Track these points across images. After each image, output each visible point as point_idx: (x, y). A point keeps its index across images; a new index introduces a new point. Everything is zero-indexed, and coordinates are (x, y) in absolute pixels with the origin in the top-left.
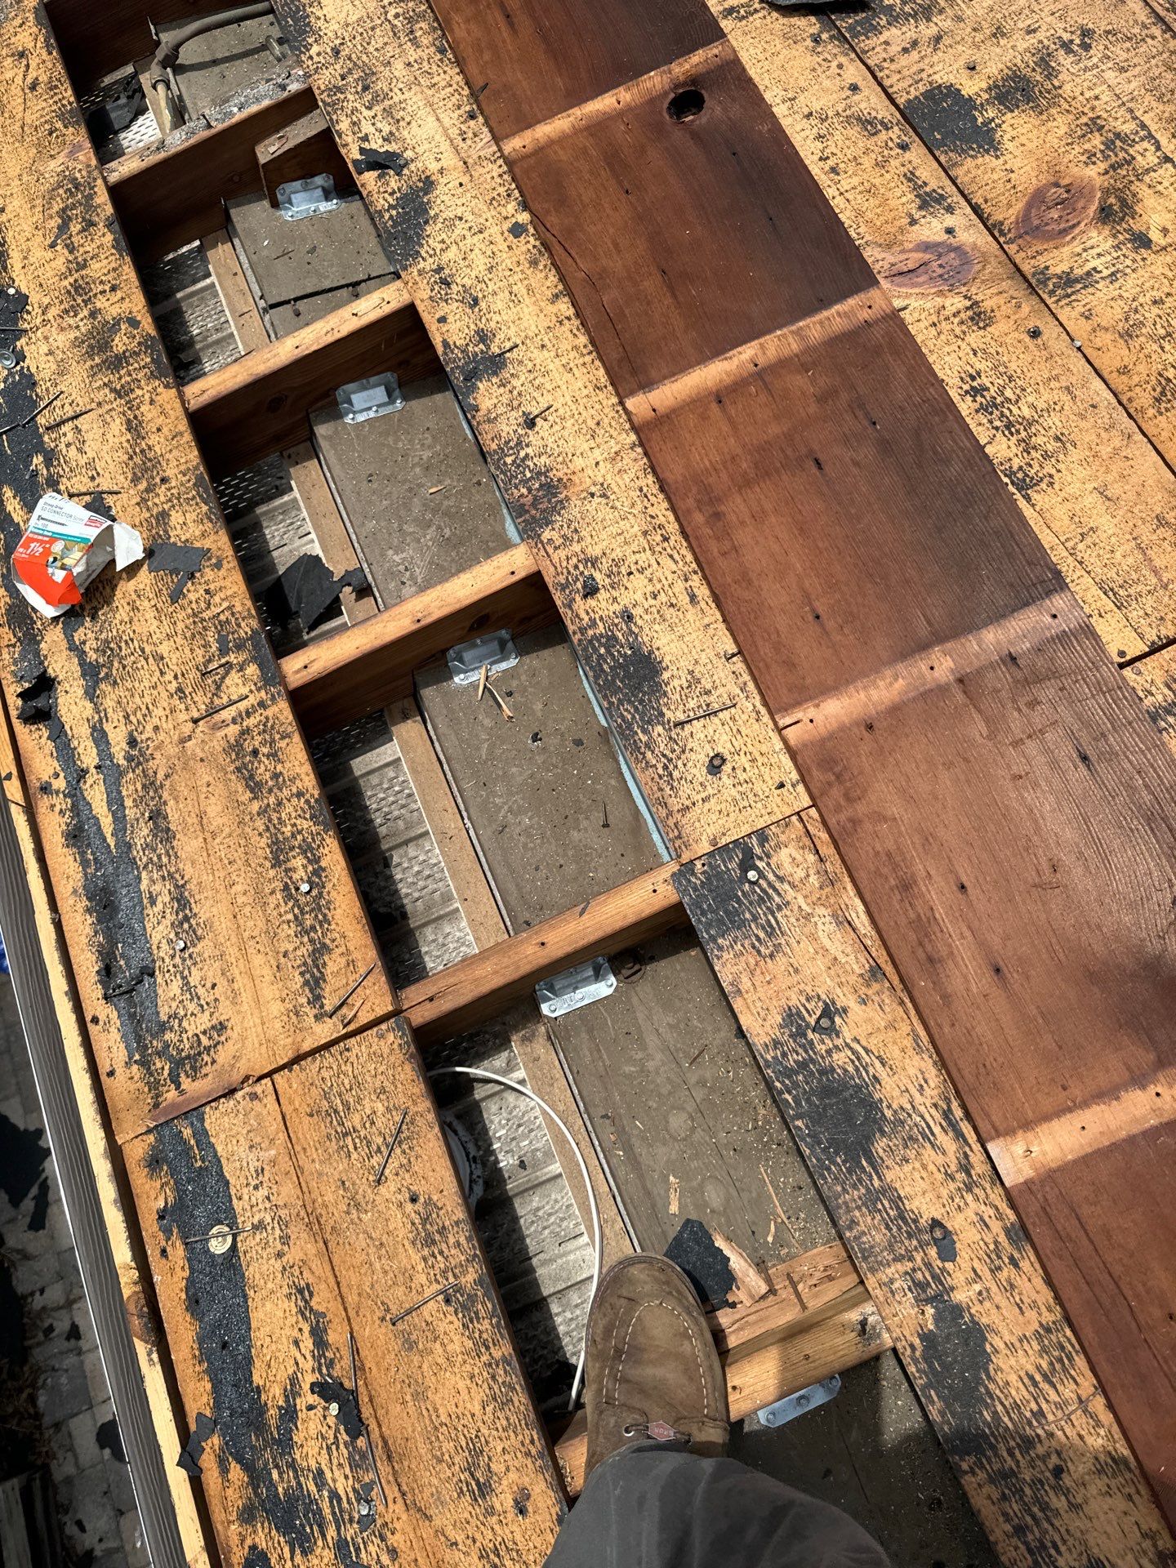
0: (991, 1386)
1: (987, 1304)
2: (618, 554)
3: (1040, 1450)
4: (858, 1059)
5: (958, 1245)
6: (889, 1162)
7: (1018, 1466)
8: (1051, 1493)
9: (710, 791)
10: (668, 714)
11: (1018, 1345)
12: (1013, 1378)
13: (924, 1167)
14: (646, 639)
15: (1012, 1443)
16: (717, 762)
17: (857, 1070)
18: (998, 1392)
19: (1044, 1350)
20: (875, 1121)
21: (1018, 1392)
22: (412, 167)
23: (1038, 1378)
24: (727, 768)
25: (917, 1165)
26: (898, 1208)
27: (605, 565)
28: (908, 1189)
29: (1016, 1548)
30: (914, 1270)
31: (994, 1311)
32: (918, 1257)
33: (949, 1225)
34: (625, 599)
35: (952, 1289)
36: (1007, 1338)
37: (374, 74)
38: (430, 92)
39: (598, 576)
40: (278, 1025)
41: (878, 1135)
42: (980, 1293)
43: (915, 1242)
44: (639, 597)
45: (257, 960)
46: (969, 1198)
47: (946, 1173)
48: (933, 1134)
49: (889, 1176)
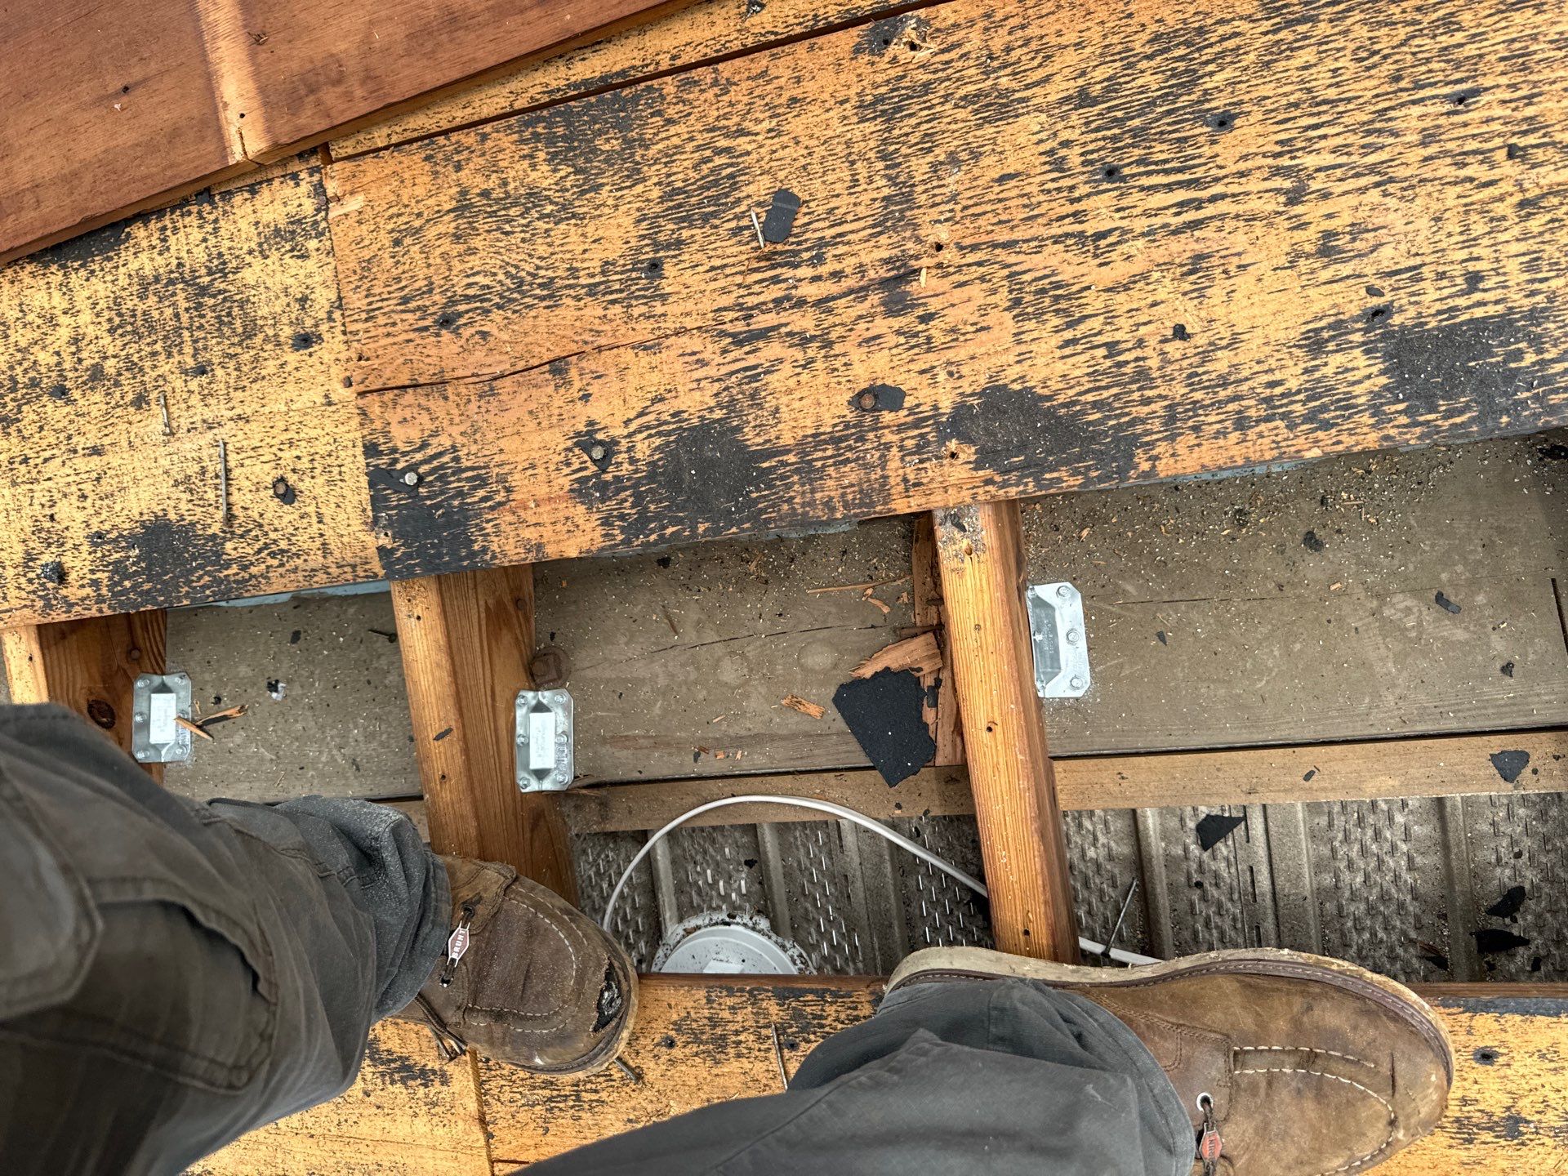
0: (1061, 399)
1: (965, 370)
2: (27, 524)
3: (1154, 362)
4: (648, 428)
5: (889, 382)
6: (773, 434)
7: (1165, 398)
8: (1209, 367)
9: (311, 509)
10: (215, 529)
11: (1023, 348)
12: (1061, 367)
13: (789, 392)
14: (127, 526)
15: (1136, 396)
16: (281, 489)
17: (659, 434)
18: (1071, 393)
19: (1038, 315)
20: (722, 434)
21: (1078, 367)
23: (1068, 335)
24: (292, 479)
25: (784, 399)
26: (825, 442)
27: (36, 545)
28: (808, 422)
29: (1261, 436)
30: (901, 448)
31: (976, 365)
32: (889, 437)
33: (865, 385)
34: (78, 534)
35: (936, 408)
36: (1012, 359)
39: (47, 558)
40: (440, 1131)
41: (739, 437)
42: (951, 374)
43: (871, 435)
44: (80, 516)
45: (364, 1129)
46: (838, 349)
47: (804, 367)
48: (755, 367)
49: (787, 439)
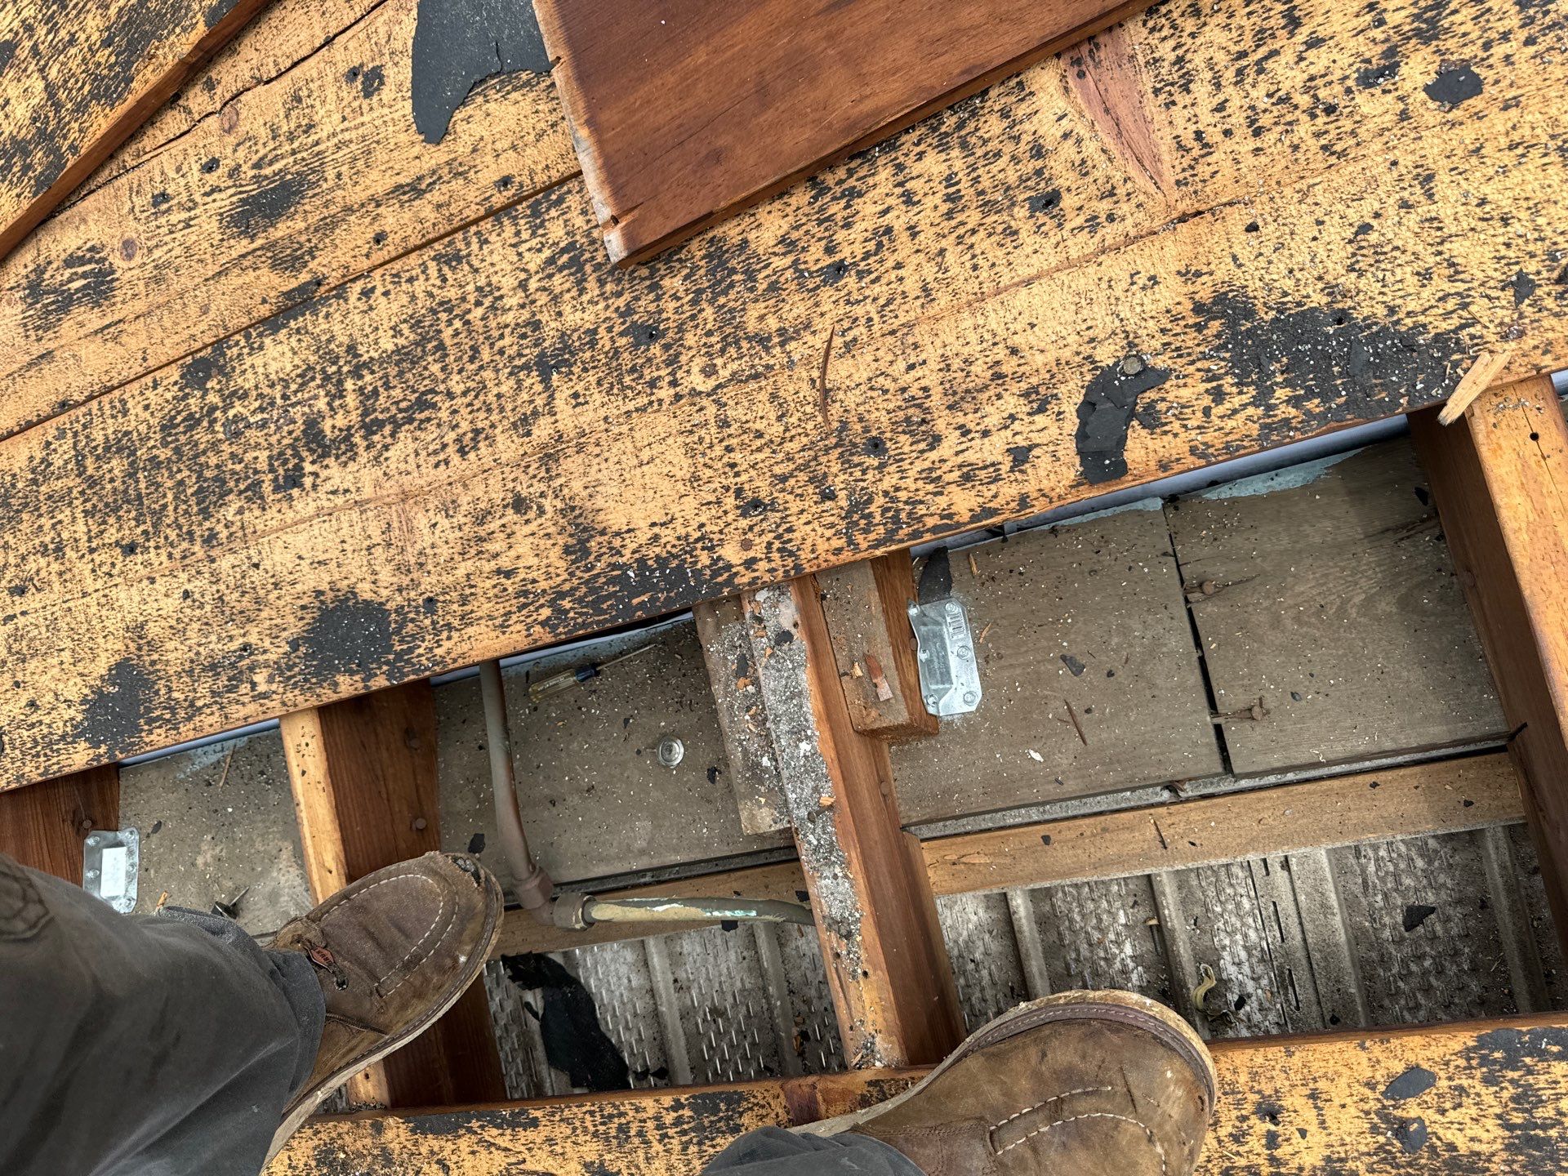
22: (1148, 345)
37: (844, 425)
38: (943, 299)
